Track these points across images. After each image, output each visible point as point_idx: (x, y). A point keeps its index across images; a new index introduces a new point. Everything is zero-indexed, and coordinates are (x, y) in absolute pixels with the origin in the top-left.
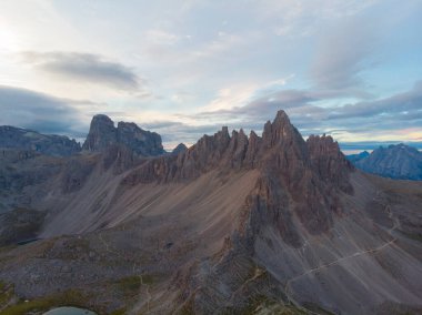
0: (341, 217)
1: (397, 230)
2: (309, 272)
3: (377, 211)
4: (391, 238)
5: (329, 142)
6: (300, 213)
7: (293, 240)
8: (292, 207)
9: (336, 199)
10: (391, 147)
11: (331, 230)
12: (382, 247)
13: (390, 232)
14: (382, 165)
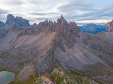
0: (76, 44)
1: (89, 46)
2: (68, 58)
3: (85, 42)
4: (88, 49)
5: (74, 24)
6: (66, 44)
7: (64, 50)
8: (64, 42)
9: (75, 40)
10: (90, 24)
11: (73, 47)
12: (85, 51)
13: (87, 47)
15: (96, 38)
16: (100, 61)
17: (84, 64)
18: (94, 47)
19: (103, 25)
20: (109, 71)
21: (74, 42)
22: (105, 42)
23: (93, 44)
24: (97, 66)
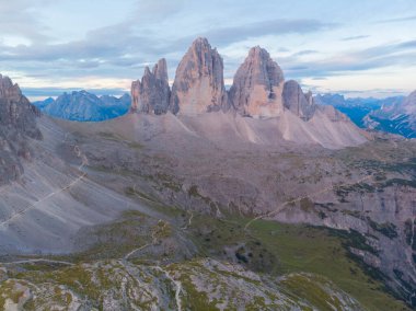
0: (31, 161)
1: (85, 166)
3: (66, 152)
4: (82, 173)
9: (23, 144)
10: (74, 93)
11: (21, 177)
12: (73, 183)
13: (80, 168)
14: (68, 110)
15: (105, 134)
16: (130, 204)
17: (77, 228)
18: (103, 167)
19: (118, 97)
20: (161, 224)
21: (22, 154)
22: (135, 145)
23: (97, 155)
24: (125, 222)
